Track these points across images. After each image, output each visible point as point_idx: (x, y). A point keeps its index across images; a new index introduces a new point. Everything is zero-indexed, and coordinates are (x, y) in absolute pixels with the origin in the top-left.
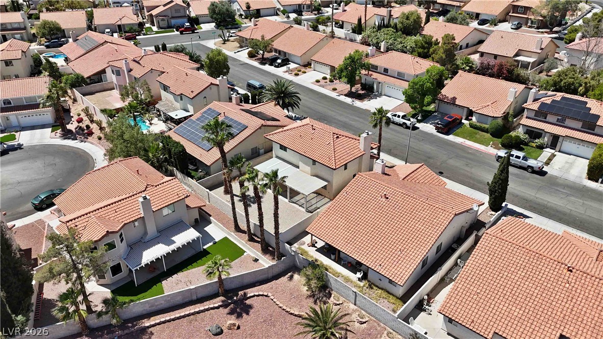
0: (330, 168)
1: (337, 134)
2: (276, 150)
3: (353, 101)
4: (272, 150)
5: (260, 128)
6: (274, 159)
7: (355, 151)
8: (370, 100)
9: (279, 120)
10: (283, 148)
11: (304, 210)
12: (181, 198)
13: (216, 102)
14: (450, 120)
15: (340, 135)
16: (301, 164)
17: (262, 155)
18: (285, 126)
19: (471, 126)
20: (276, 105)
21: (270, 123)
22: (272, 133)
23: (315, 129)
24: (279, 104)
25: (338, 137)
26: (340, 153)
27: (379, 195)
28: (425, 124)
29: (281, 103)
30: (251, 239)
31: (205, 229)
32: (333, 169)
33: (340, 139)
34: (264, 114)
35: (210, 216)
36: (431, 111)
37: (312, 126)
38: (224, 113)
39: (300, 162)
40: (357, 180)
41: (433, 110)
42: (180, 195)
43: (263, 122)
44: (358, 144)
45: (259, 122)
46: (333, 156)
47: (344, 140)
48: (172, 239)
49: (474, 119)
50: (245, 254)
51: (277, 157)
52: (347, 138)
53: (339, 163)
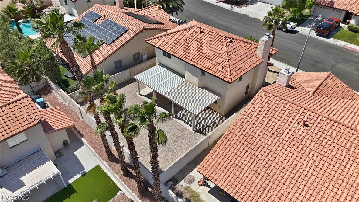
0: (224, 81)
1: (230, 38)
2: (159, 57)
3: (232, 7)
4: (155, 56)
5: (141, 31)
6: (157, 67)
7: (252, 59)
8: (247, 6)
9: (162, 24)
10: (167, 55)
11: (191, 129)
12: (32, 124)
13: (98, 5)
14: (331, 23)
15: (234, 39)
16: (187, 74)
17: (145, 61)
18: (168, 30)
19: (350, 29)
20: (160, 9)
21: (152, 26)
22: (155, 37)
23: (203, 32)
24: (163, 8)
25: (231, 42)
26: (236, 61)
27: (294, 121)
28: (303, 28)
29: (165, 6)
30: (127, 174)
31: (74, 153)
32: (228, 82)
33: (233, 44)
34: (147, 17)
35: (82, 136)
36: (305, 15)
37: (200, 28)
38: (104, 15)
39: (186, 72)
40: (260, 98)
41: (308, 14)
42: (30, 121)
43: (145, 25)
44: (255, 50)
45: (141, 25)
46: (228, 66)
47: (239, 45)
48: (21, 179)
49: (353, 22)
50: (119, 193)
51: (161, 64)
52: (242, 43)
53: (235, 74)
